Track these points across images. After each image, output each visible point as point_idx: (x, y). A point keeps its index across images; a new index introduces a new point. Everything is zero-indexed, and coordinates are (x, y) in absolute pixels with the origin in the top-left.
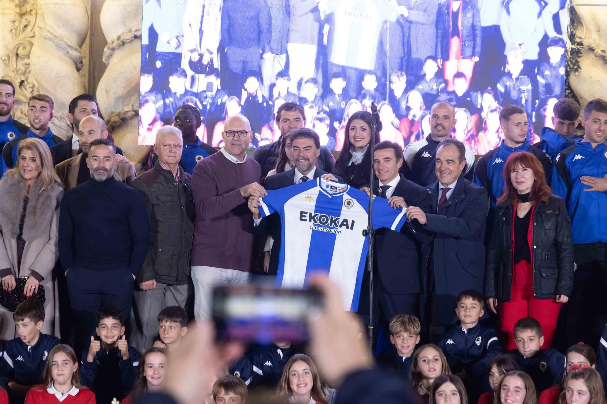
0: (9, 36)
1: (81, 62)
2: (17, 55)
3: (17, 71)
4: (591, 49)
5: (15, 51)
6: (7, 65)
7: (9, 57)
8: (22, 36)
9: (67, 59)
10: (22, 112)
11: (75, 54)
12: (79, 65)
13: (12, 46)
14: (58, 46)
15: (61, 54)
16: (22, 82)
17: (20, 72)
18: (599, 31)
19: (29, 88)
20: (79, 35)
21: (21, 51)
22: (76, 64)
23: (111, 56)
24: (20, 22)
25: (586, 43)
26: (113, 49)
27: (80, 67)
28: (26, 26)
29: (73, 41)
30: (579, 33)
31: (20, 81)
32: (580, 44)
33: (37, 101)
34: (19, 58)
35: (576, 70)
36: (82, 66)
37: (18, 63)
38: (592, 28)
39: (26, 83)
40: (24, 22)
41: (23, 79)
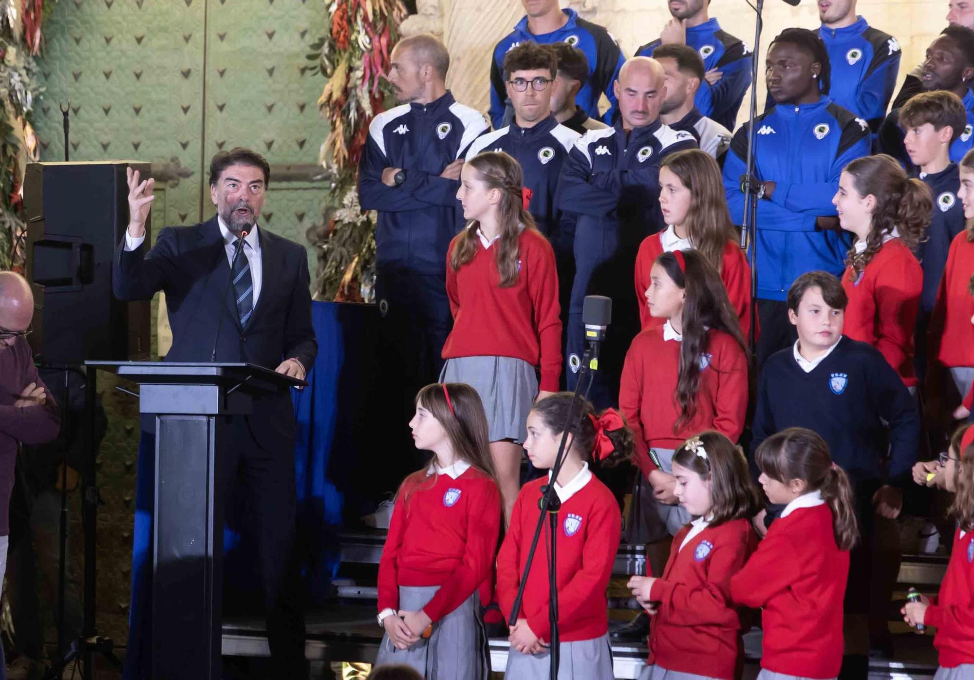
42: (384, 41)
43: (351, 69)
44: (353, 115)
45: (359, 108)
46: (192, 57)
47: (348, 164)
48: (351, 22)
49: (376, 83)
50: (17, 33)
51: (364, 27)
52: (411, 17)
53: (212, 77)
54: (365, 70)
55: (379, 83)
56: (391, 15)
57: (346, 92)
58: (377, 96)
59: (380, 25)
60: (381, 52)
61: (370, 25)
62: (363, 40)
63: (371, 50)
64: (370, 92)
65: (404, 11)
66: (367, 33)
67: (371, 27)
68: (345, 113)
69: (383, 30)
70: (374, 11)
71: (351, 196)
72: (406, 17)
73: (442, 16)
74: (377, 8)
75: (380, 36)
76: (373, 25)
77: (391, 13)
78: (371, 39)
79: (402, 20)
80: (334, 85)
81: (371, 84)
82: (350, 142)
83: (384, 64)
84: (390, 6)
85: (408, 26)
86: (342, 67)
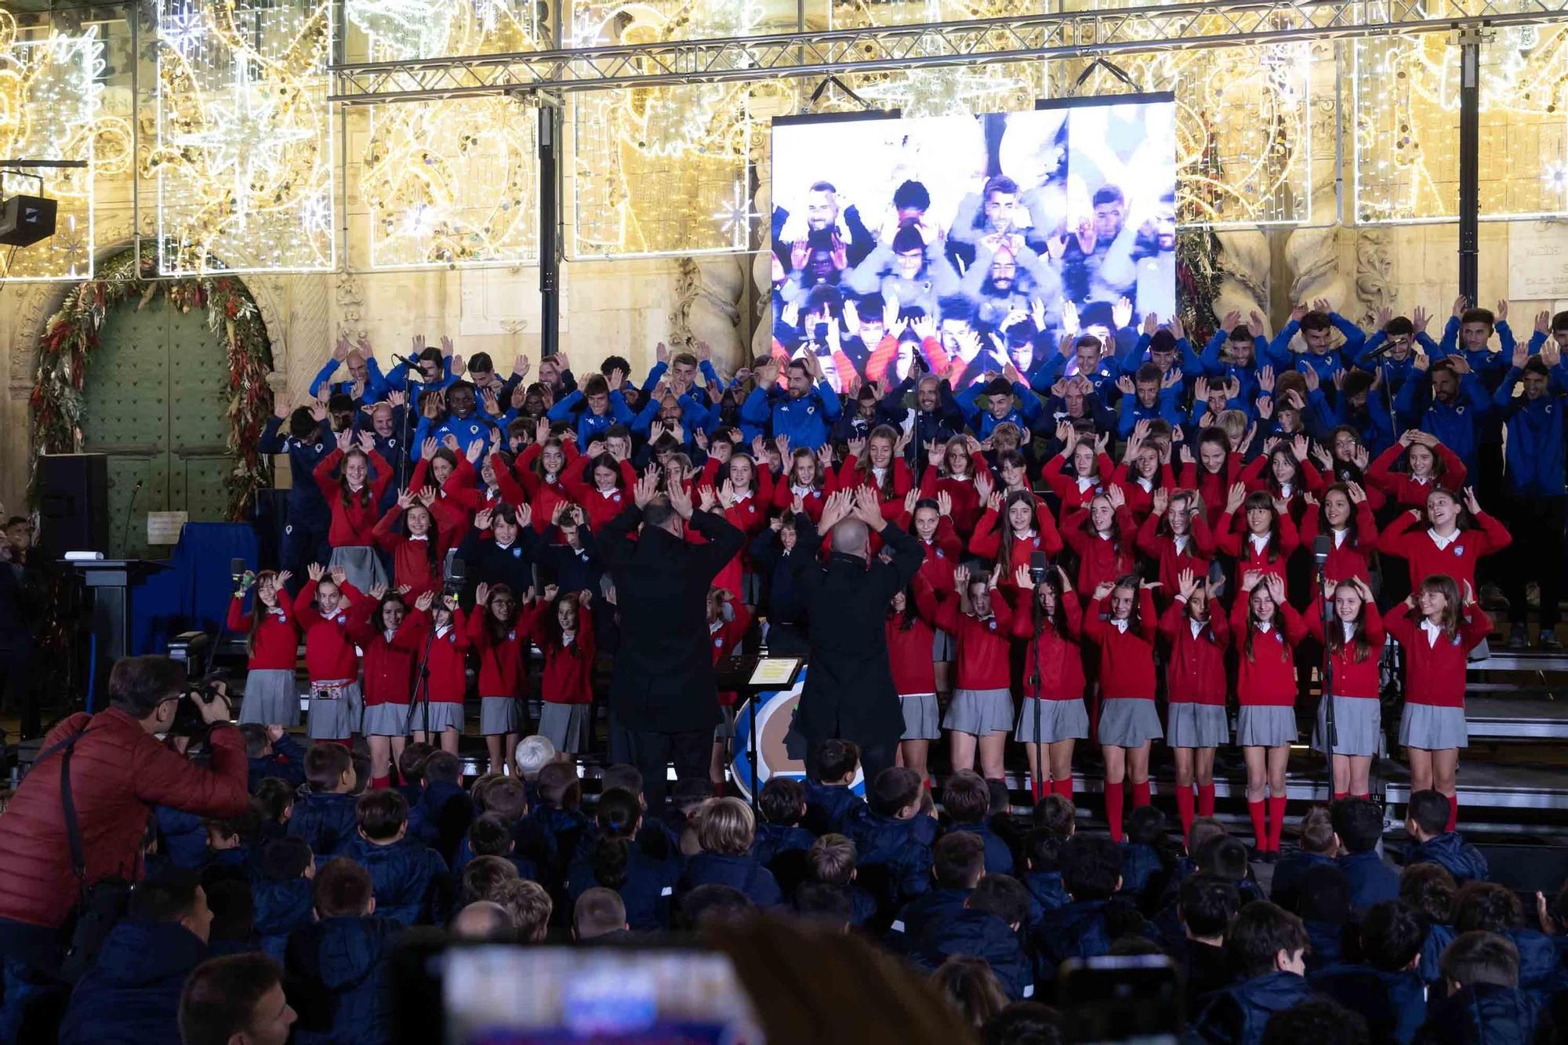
0: (675, 296)
1: (738, 317)
2: (683, 313)
3: (684, 328)
4: (1233, 275)
5: (681, 310)
6: (675, 324)
7: (676, 316)
8: (687, 294)
9: (723, 314)
11: (730, 309)
12: (736, 320)
13: (678, 305)
14: (713, 303)
15: (716, 310)
16: (689, 340)
17: (686, 329)
18: (1238, 255)
20: (733, 290)
21: (686, 310)
22: (732, 319)
23: (763, 309)
24: (685, 281)
25: (1225, 268)
26: (765, 303)
27: (737, 322)
28: (690, 285)
29: (727, 296)
30: (1219, 259)
32: (1220, 270)
34: (685, 316)
35: (1216, 297)
36: (739, 322)
37: (685, 321)
38: (1231, 252)
40: (689, 281)
41: (689, 336)
42: (258, 384)
43: (242, 399)
44: (243, 422)
45: (246, 418)
46: (163, 392)
47: (241, 446)
48: (241, 375)
49: (254, 406)
50: (70, 381)
51: (247, 378)
52: (272, 373)
53: (173, 402)
54: (248, 400)
55: (256, 406)
57: (239, 410)
58: (255, 412)
59: (255, 377)
60: (256, 390)
61: (250, 376)
62: (247, 384)
63: (251, 390)
64: (251, 411)
65: (268, 370)
66: (249, 381)
67: (251, 378)
68: (239, 421)
69: (257, 380)
70: (252, 370)
71: (243, 462)
72: (269, 372)
73: (286, 372)
74: (254, 368)
75: (256, 382)
76: (252, 377)
77: (261, 370)
78: (251, 384)
79: (267, 374)
80: (233, 407)
81: (252, 407)
82: (242, 435)
83: (257, 396)
84: (261, 367)
85: (270, 377)
86: (237, 398)
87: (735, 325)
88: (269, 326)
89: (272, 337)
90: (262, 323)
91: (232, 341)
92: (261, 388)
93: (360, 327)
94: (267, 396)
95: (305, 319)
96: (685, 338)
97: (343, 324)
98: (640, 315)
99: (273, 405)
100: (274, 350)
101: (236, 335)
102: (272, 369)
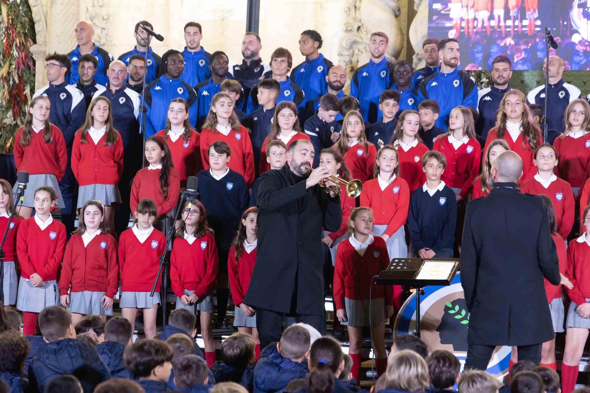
1: (399, 10)
2: (355, 7)
3: (355, 19)
5: (354, 4)
6: (348, 15)
7: (349, 8)
9: (387, 8)
10: (359, 50)
11: (394, 4)
12: (397, 13)
16: (359, 28)
17: (357, 20)
19: (364, 31)
21: (357, 4)
22: (395, 12)
27: (398, 14)
31: (357, 27)
33: (377, 37)
34: (357, 9)
36: (400, 14)
37: (356, 13)
39: (361, 28)
41: (360, 25)
42: (23, 54)
43: (11, 65)
44: (11, 82)
45: (13, 80)
47: (9, 101)
48: (11, 46)
49: (20, 70)
51: (16, 48)
52: (34, 45)
54: (16, 66)
55: (22, 71)
56: (27, 44)
57: (9, 73)
58: (21, 75)
59: (22, 48)
60: (22, 58)
61: (18, 48)
62: (15, 53)
63: (18, 58)
64: (18, 74)
65: (32, 43)
66: (17, 51)
67: (18, 49)
68: (8, 82)
69: (23, 50)
70: (20, 42)
71: (10, 113)
72: (32, 45)
73: (46, 45)
74: (21, 42)
75: (22, 52)
76: (19, 48)
77: (26, 43)
78: (18, 53)
79: (31, 46)
80: (4, 71)
81: (18, 71)
82: (10, 93)
83: (23, 63)
84: (26, 40)
85: (33, 49)
86: (7, 64)
87: (396, 16)
88: (34, 10)
89: (35, 17)
90: (29, 7)
91: (6, 19)
92: (26, 57)
93: (103, 12)
94: (31, 64)
95: (62, 4)
96: (356, 27)
97: (90, 9)
98: (321, 7)
99: (34, 70)
100: (37, 28)
101: (8, 15)
102: (35, 42)
